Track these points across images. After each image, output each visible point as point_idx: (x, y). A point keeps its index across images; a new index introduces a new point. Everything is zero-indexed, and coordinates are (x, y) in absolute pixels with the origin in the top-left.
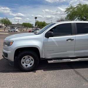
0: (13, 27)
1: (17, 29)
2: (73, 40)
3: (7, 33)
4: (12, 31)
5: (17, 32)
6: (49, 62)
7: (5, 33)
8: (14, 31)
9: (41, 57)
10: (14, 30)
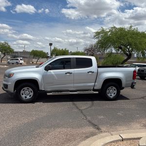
0: (15, 57)
1: (21, 60)
2: (71, 73)
3: (6, 66)
4: (13, 64)
5: (21, 64)
6: (48, 94)
7: (2, 67)
8: (17, 63)
9: (40, 89)
10: (17, 61)
